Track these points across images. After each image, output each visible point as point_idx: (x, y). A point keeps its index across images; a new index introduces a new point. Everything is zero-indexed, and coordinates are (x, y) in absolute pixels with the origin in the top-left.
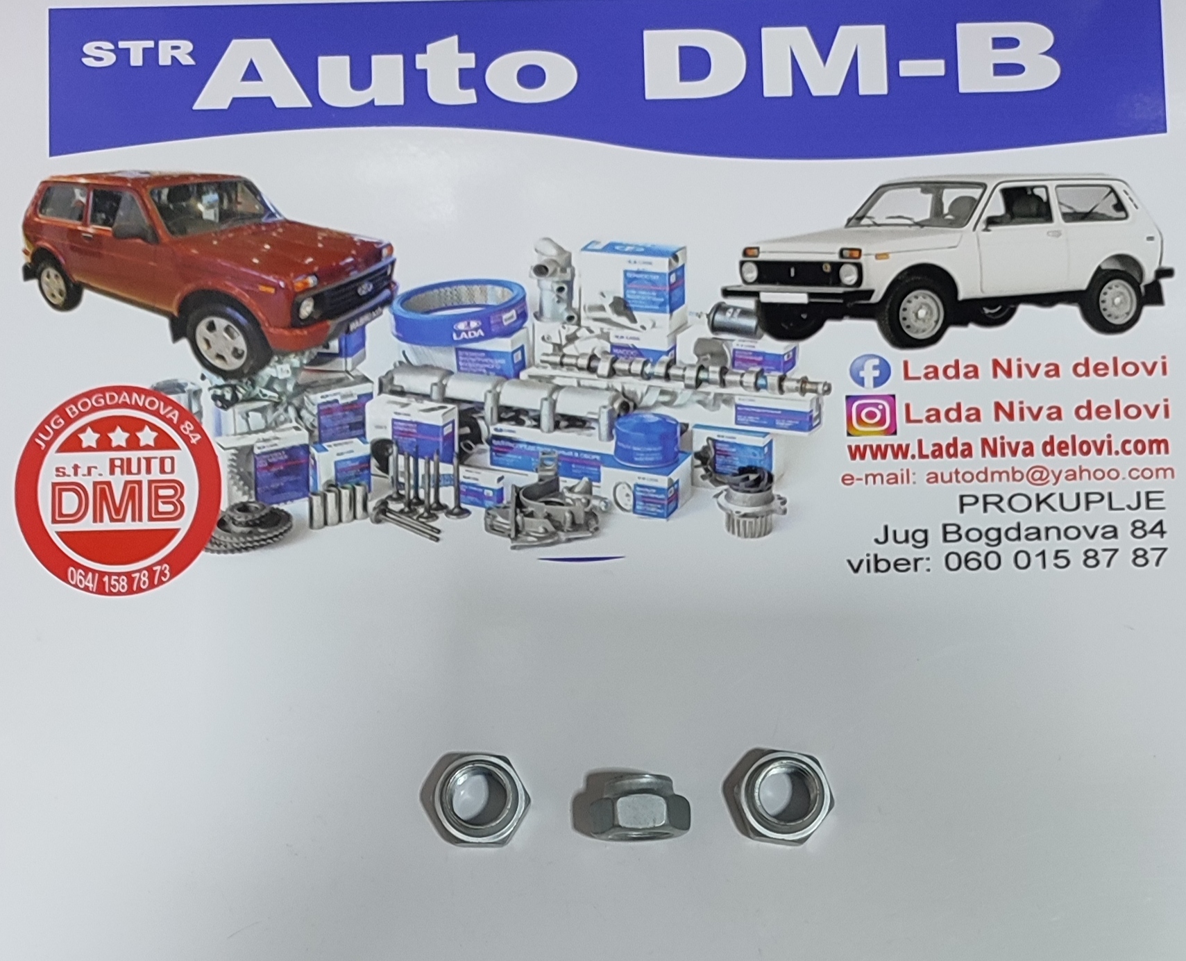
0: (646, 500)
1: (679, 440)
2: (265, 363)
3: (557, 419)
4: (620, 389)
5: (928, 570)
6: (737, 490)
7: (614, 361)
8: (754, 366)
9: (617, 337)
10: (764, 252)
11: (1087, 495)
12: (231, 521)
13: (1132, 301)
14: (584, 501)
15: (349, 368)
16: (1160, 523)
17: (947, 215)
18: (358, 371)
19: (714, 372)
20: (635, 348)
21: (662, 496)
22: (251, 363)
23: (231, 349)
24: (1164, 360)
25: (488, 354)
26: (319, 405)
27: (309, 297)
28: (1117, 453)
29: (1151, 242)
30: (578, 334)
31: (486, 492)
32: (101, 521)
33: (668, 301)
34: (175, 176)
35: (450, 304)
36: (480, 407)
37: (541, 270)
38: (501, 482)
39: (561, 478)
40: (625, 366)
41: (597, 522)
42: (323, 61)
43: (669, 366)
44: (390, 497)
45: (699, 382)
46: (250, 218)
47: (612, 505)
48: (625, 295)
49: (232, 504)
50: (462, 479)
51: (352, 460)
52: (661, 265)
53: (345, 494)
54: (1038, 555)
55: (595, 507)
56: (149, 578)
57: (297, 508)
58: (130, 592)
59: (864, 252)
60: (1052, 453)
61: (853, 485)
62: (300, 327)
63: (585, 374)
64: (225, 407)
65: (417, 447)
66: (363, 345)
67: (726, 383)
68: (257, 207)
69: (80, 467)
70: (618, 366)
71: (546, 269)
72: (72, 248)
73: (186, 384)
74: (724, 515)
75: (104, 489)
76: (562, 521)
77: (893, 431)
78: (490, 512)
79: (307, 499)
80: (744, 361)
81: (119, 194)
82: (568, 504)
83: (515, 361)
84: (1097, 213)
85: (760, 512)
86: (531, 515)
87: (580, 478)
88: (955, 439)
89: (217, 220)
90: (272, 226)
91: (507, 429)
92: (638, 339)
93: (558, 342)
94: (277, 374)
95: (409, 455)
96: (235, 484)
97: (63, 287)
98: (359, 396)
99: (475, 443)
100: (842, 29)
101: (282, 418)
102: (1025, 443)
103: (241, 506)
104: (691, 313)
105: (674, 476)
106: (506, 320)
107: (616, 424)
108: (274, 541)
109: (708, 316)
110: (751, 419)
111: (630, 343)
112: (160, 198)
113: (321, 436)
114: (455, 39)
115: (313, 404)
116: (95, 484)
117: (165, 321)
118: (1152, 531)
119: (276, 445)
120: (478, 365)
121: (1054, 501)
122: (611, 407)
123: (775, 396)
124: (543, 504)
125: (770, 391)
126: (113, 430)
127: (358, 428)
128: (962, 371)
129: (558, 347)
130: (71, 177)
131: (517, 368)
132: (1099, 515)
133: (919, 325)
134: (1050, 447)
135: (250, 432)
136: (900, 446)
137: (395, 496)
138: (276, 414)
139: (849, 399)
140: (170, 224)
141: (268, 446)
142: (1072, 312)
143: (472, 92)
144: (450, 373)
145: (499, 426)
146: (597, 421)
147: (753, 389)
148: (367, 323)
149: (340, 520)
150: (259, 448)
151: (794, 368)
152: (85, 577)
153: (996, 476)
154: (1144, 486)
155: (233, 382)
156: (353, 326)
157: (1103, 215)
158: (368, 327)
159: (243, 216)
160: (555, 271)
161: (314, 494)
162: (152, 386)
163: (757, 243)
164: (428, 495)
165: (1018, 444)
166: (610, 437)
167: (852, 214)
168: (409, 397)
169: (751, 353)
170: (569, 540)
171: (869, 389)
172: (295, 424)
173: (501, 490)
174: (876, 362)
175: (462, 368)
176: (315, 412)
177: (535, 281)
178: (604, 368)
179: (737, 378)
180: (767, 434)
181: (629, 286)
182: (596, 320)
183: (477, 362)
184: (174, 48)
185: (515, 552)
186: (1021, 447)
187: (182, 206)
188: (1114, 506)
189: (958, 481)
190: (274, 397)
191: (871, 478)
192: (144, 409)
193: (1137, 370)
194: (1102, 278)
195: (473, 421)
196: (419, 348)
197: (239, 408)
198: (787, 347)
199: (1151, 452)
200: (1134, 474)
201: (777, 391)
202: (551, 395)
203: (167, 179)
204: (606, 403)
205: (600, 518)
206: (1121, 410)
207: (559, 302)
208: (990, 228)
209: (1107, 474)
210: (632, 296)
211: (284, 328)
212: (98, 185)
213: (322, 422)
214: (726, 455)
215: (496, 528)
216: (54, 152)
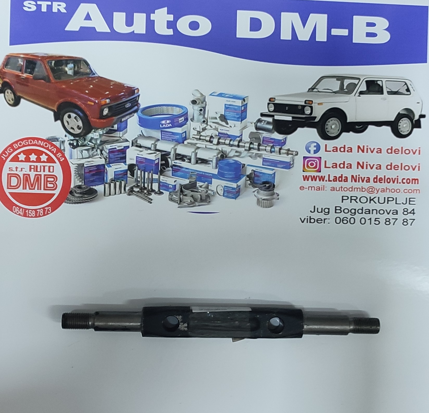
0: (228, 192)
1: (241, 170)
2: (89, 132)
3: (197, 160)
4: (221, 150)
5: (329, 223)
6: (261, 190)
7: (219, 139)
8: (271, 144)
9: (221, 129)
10: (276, 100)
11: (388, 198)
12: (74, 192)
13: (410, 126)
14: (205, 191)
15: (121, 136)
16: (413, 210)
17: (345, 89)
18: (124, 137)
19: (256, 145)
20: (227, 134)
21: (234, 191)
22: (84, 131)
23: (77, 126)
24: (420, 149)
25: (173, 133)
26: (109, 149)
27: (107, 107)
28: (400, 183)
29: (418, 104)
30: (207, 128)
31: (170, 186)
32: (26, 189)
33: (240, 117)
34: (58, 56)
35: (159, 113)
36: (169, 153)
37: (194, 102)
38: (175, 182)
39: (198, 182)
40: (223, 141)
41: (210, 200)
42: (115, 14)
43: (239, 142)
44: (134, 186)
45: (250, 149)
46: (85, 75)
47: (215, 193)
48: (225, 114)
49: (75, 185)
50: (161, 180)
51: (121, 171)
52: (239, 103)
53: (118, 184)
54: (368, 220)
55: (209, 194)
56: (43, 212)
57: (100, 188)
58: (36, 217)
59: (313, 102)
60: (377, 182)
61: (304, 190)
62: (103, 119)
63: (208, 143)
64: (74, 148)
65: (145, 167)
66: (127, 127)
67: (260, 149)
68: (88, 70)
69: (18, 168)
70: (220, 141)
71: (196, 102)
72: (18, 83)
73: (59, 138)
74: (256, 199)
75: (27, 177)
76: (197, 198)
77: (320, 171)
78: (171, 193)
79: (103, 185)
80: (267, 141)
81: (36, 62)
82: (200, 192)
83: (183, 137)
84: (399, 92)
85: (269, 199)
86: (186, 195)
87: (205, 183)
88: (342, 175)
89: (73, 75)
90: (94, 78)
91: (178, 162)
92: (228, 131)
93: (199, 130)
95: (142, 170)
96: (76, 178)
97: (13, 98)
98: (124, 147)
99: (167, 168)
100: (311, 15)
101: (95, 154)
102: (367, 178)
103: (78, 186)
104: (249, 122)
105: (239, 183)
106: (180, 121)
107: (219, 163)
108: (91, 201)
109: (255, 123)
110: (268, 163)
111: (225, 132)
112: (51, 64)
113: (110, 161)
114: (166, 8)
115: (107, 149)
116: (24, 175)
117: (52, 113)
118: (410, 213)
119: (93, 164)
120: (169, 137)
121: (376, 200)
122: (217, 156)
123: (278, 155)
124: (190, 191)
125: (276, 153)
126: (31, 155)
127: (123, 159)
128: (346, 149)
129: (199, 132)
130: (17, 54)
131: (183, 139)
132: (391, 206)
133: (332, 131)
134: (376, 180)
135: (83, 158)
136: (322, 177)
137: (136, 186)
138: (93, 152)
139: (305, 158)
140: (55, 75)
141: (89, 164)
142: (389, 128)
143: (172, 30)
144: (159, 140)
145: (176, 161)
146: (212, 161)
147: (269, 152)
149: (115, 194)
150: (86, 165)
151: (285, 145)
152: (19, 210)
153: (356, 189)
154: (409, 196)
155: (77, 138)
156: (123, 120)
157: (401, 93)
158: (128, 120)
159: (83, 74)
160: (199, 103)
161: (106, 183)
162: (46, 138)
163: (275, 96)
164: (148, 186)
165: (364, 178)
166: (216, 167)
167: (310, 87)
168: (143, 148)
169: (270, 139)
170: (199, 205)
171: (312, 155)
172: (100, 156)
173: (175, 185)
174: (315, 144)
175: (163, 138)
176: (108, 152)
177: (192, 106)
178: (215, 141)
179: (264, 148)
180: (273, 169)
181: (226, 110)
182: (213, 123)
183: (168, 136)
184: (59, 5)
185: (179, 209)
186: (366, 179)
187: (60, 68)
188: (397, 203)
189: (342, 191)
190: (92, 145)
191: (310, 188)
192: (43, 147)
193: (409, 153)
194: (400, 117)
195: (166, 159)
196: (148, 130)
197: (79, 149)
198: (283, 137)
199: (412, 183)
200: (406, 191)
201: (278, 153)
202: (195, 151)
203: (54, 57)
204: (216, 155)
205: (211, 198)
206: (403, 167)
207: (200, 115)
208: (360, 95)
209: (396, 191)
210: (227, 114)
211: (97, 119)
212: (28, 58)
213: (110, 156)
214: (258, 176)
215: (173, 200)
216: (11, 44)
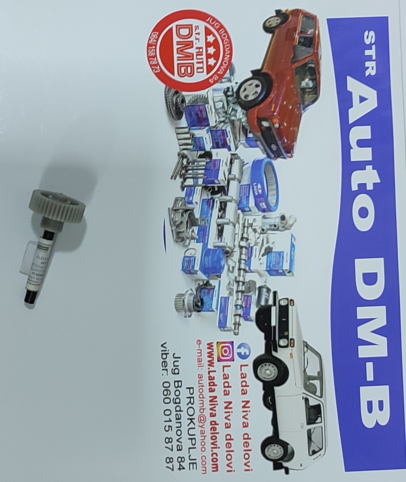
0: (189, 262)
1: (214, 274)
2: (243, 107)
3: (222, 225)
4: (235, 250)
5: (163, 375)
6: (194, 298)
7: (246, 248)
8: (245, 304)
9: (256, 249)
10: (292, 308)
11: (195, 439)
12: (178, 96)
13: (275, 457)
14: (188, 236)
15: (241, 142)
16: (184, 468)
17: (309, 382)
18: (240, 145)
19: (242, 288)
20: (251, 256)
21: (191, 268)
22: (243, 102)
23: (248, 94)
24: (250, 470)
25: (248, 197)
26: (226, 130)
27: (270, 125)
28: (212, 451)
29: (300, 465)
30: (257, 233)
31: (191, 197)
32: (178, 44)
33: (271, 269)
34: (319, 69)
35: (268, 181)
36: (226, 194)
37: (283, 218)
38: (195, 203)
39: (197, 227)
40: (244, 252)
41: (180, 242)
42: (369, 128)
43: (244, 270)
44: (188, 159)
45: (238, 282)
46: (302, 100)
47: (187, 248)
48: (274, 252)
49: (185, 96)
50: (196, 188)
51: (204, 144)
52: (286, 266)
53: (189, 141)
54: (170, 419)
55: (186, 241)
56: (154, 64)
57: (183, 122)
58: (149, 57)
59: (293, 348)
60: (211, 424)
61: (197, 344)
62: (258, 121)
63: (240, 236)
64: (225, 93)
65: (209, 169)
66: (251, 147)
67: (238, 293)
69: (199, 35)
70: (244, 250)
71: (284, 220)
72: (289, 30)
73: (233, 76)
74: (183, 292)
75: (190, 45)
76: (181, 227)
77: (219, 360)
78: (183, 199)
79: (187, 126)
80: (247, 300)
81: (312, 47)
82: (187, 230)
83: (245, 208)
84: (311, 443)
85: (185, 307)
86: (182, 215)
88: (216, 385)
89: (301, 87)
90: (299, 109)
91: (217, 205)
92: (255, 257)
93: (254, 225)
94: (239, 113)
95: (206, 166)
96: (193, 97)
97: (272, 26)
98: (230, 146)
100: (385, 339)
101: (220, 115)
102: (215, 414)
103: (184, 100)
104: (266, 279)
105: (199, 273)
106: (262, 204)
107: (220, 249)
108: (170, 113)
109: (265, 285)
110: (223, 303)
111: (254, 254)
112: (310, 63)
113: (213, 132)
114: (379, 181)
115: (226, 127)
116: (192, 42)
117: (259, 67)
118: (180, 465)
119: (209, 113)
120: (243, 193)
121: (192, 425)
122: (227, 247)
123: (233, 313)
124: (187, 220)
125: (235, 311)
126: (214, 48)
127: (216, 145)
128: (244, 388)
129: (251, 225)
130: (318, 27)
131: (242, 209)
132: (186, 443)
133: (263, 371)
134: (214, 424)
135: (214, 103)
136: (213, 363)
137: (189, 161)
138: (222, 113)
139: (232, 343)
140: (300, 68)
141: (208, 110)
142: (270, 433)
143: (357, 189)
144: (240, 182)
145: (218, 202)
146: (221, 241)
147: (235, 304)
148: (260, 148)
149: (179, 139)
150: (208, 107)
151: (244, 320)
152: (154, 39)
153: (202, 402)
154: (199, 462)
155: (235, 95)
156: (259, 143)
157: (311, 446)
158: (258, 149)
159: (303, 97)
160: (282, 223)
161: (189, 129)
162: (233, 62)
163: (296, 306)
164: (190, 174)
165: (215, 411)
166: (215, 247)
167: (309, 343)
168: (230, 166)
169: (250, 303)
170: (172, 231)
171: (236, 351)
172: (218, 120)
173: (192, 203)
174: (248, 354)
175: (242, 187)
176: (223, 128)
177: (278, 216)
178: (243, 244)
179: (240, 297)
180: (217, 309)
181: (277, 253)
182: (263, 240)
184: (373, 68)
185: (167, 209)
186: (214, 412)
187: (307, 73)
188: (191, 450)
189: (199, 386)
190: (229, 112)
191: (200, 351)
192: (223, 60)
193: (246, 459)
194: (284, 445)
195: (221, 191)
196: (250, 170)
197: (224, 98)
198: (253, 317)
199: (213, 465)
200: (204, 458)
201: (235, 313)
202: (231, 222)
203: (318, 66)
204: (229, 245)
205: (182, 243)
206: (229, 452)
207: (270, 225)
208: (304, 400)
209: (203, 446)
210: (273, 255)
211: (257, 115)
212: (315, 38)
213: (219, 132)
214: (208, 293)
215: (177, 202)
216: (329, 20)
